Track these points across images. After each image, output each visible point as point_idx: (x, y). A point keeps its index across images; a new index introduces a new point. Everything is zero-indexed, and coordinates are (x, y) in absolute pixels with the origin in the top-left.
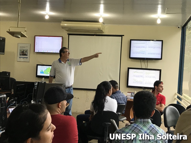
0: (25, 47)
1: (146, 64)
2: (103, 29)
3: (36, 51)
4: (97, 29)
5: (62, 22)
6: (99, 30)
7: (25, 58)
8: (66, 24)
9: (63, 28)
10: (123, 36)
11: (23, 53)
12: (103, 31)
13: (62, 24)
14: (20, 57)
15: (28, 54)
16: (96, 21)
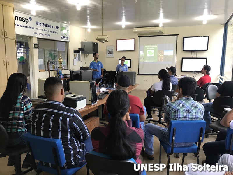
0: (111, 48)
1: (196, 54)
2: (163, 31)
3: (118, 50)
4: (159, 32)
5: (134, 29)
6: (160, 32)
7: (111, 55)
8: (137, 30)
9: (135, 32)
10: (178, 35)
11: (110, 52)
12: (163, 32)
13: (134, 30)
14: (108, 55)
15: (113, 53)
16: (157, 26)
